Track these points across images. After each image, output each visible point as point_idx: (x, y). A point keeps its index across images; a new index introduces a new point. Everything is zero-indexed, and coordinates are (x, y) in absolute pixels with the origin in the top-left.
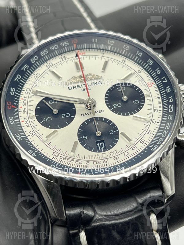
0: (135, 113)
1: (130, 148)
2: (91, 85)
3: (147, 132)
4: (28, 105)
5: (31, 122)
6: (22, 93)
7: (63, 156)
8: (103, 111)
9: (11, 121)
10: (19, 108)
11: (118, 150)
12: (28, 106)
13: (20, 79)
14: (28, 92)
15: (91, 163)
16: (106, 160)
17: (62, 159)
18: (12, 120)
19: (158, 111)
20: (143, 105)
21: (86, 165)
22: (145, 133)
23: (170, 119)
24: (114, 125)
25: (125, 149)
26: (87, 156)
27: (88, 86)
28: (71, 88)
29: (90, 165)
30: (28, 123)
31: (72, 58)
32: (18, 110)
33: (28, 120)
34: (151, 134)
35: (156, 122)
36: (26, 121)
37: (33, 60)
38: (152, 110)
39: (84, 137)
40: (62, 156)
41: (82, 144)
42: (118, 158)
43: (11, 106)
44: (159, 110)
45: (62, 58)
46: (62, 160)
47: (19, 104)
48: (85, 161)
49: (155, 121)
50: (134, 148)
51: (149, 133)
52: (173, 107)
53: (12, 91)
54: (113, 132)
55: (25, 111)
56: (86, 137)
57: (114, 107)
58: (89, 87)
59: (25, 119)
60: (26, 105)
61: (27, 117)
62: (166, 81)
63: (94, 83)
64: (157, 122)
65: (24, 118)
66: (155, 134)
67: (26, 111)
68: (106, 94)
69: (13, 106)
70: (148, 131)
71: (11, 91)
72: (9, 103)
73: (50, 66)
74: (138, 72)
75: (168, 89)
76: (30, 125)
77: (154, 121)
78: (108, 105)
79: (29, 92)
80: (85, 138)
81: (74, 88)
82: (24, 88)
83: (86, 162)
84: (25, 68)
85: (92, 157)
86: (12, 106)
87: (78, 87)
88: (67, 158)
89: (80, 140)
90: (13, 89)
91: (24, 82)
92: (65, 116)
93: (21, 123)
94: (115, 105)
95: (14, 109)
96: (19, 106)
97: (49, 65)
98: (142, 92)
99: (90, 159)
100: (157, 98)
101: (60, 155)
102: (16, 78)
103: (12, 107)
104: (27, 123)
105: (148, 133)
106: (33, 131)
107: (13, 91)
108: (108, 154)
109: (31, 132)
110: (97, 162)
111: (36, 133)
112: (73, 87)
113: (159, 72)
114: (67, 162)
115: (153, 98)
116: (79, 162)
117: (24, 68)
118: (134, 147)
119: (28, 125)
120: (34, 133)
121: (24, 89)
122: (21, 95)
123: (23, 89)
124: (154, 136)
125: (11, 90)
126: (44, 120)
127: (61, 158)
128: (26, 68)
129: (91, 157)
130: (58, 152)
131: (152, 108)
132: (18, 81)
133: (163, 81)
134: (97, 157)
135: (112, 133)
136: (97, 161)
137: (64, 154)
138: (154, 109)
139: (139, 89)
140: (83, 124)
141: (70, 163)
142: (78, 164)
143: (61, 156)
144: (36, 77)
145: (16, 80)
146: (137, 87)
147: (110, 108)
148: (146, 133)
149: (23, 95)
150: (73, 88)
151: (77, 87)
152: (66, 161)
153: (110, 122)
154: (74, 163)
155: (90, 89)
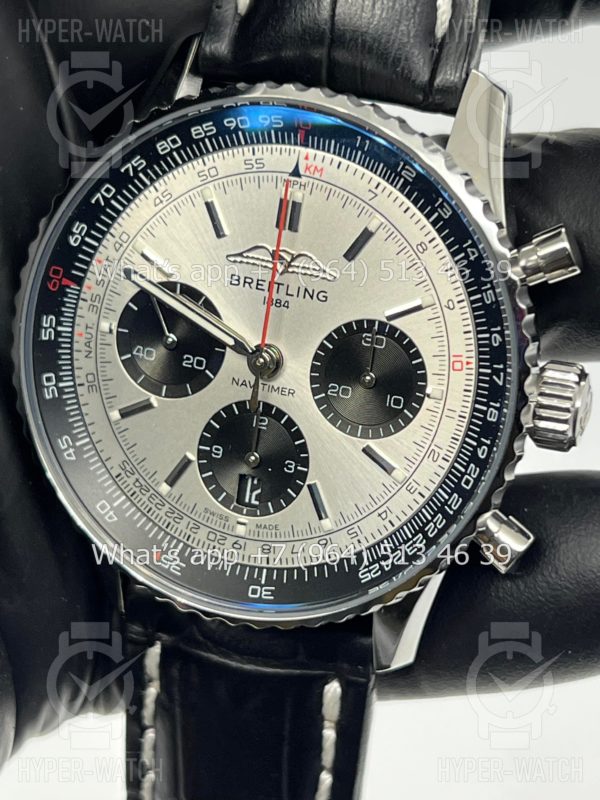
0: (376, 436)
1: (314, 535)
2: (295, 294)
3: (380, 511)
4: (110, 288)
5: (99, 346)
6: (104, 242)
7: (143, 482)
8: (292, 393)
9: (46, 328)
10: (84, 289)
11: (282, 530)
12: (108, 292)
13: (109, 196)
14: (121, 245)
15: (202, 533)
16: (242, 542)
17: (137, 490)
18: (51, 326)
19: (440, 460)
20: (408, 421)
21: (189, 533)
22: (373, 509)
23: (450, 507)
24: (304, 448)
25: (300, 534)
26: (200, 508)
27: (287, 294)
28: (238, 280)
29: (197, 537)
30: (92, 345)
31: (279, 175)
32: (78, 295)
33: (94, 334)
34: (387, 520)
35: (417, 492)
36: (89, 336)
37: (163, 147)
38: (425, 450)
39: (216, 449)
40: (141, 480)
41: (202, 469)
42: (272, 550)
43: (60, 280)
44: (444, 459)
45: (253, 162)
46: (138, 493)
47: (89, 275)
48: (189, 519)
49: (416, 486)
50: (324, 542)
51: (384, 516)
52: (475, 476)
53: (78, 232)
54: (293, 467)
55: (96, 304)
56: (221, 452)
57: (329, 393)
58: (288, 298)
59: (89, 330)
60: (105, 285)
61: (95, 327)
62: (501, 383)
63: (306, 290)
64: (420, 494)
65: (87, 327)
66: (397, 524)
67: (99, 306)
68: (325, 342)
69: (65, 281)
70: (384, 508)
71: (73, 234)
72: (56, 272)
73: (210, 179)
74: (444, 303)
75: (494, 411)
76: (92, 355)
77: (414, 484)
78: (313, 380)
79: (125, 245)
80: (218, 452)
81: (247, 285)
82: (116, 225)
83: (191, 525)
84: (133, 166)
85: (211, 517)
86: (64, 279)
87: (258, 284)
88: (152, 491)
89: (201, 454)
90: (79, 228)
91: (121, 208)
92: (192, 364)
93: (76, 338)
94: (334, 388)
95: (68, 290)
96: (87, 282)
97: (206, 173)
98: (424, 378)
99: (204, 522)
100: (456, 415)
101: (137, 476)
102: (99, 195)
103: (63, 283)
104: (87, 344)
105: (380, 515)
106: (96, 375)
107: (80, 233)
108: (253, 528)
109: (90, 378)
110: (218, 537)
111: (102, 383)
112: (245, 278)
113: (496, 340)
114: (147, 502)
115: (446, 412)
116: (176, 515)
117: (129, 165)
118: (327, 537)
119: (90, 352)
120: (96, 383)
121: (116, 229)
122: (101, 249)
123: (112, 231)
124: (391, 529)
125: (74, 230)
126: (134, 353)
127: (137, 484)
128: (135, 165)
129: (208, 515)
130: (135, 464)
131: (429, 442)
132: (103, 204)
133: (494, 377)
134: (223, 522)
135: (291, 469)
136: (218, 534)
137: (146, 478)
138: (433, 447)
139: (422, 366)
140: (228, 409)
141: (154, 508)
142: (171, 520)
143: (137, 480)
144: (158, 201)
145: (98, 200)
146: (417, 355)
147: (315, 392)
148: (376, 513)
149: (107, 249)
150: (245, 282)
151: (254, 285)
152: (145, 499)
153: (299, 435)
154: (162, 513)
155: (288, 307)
